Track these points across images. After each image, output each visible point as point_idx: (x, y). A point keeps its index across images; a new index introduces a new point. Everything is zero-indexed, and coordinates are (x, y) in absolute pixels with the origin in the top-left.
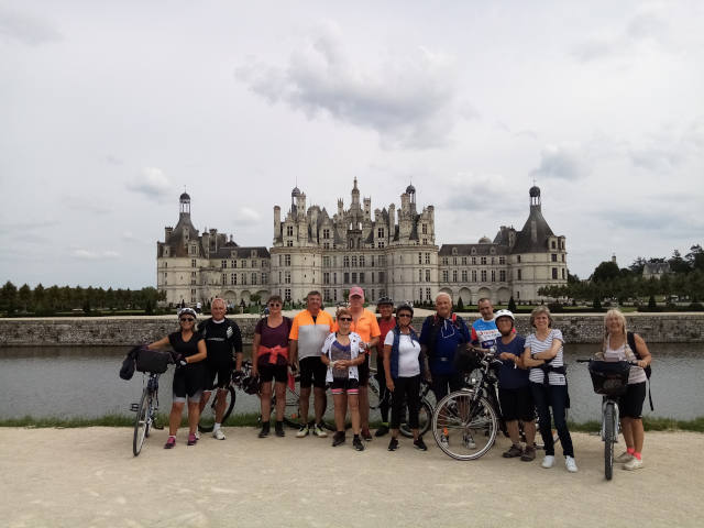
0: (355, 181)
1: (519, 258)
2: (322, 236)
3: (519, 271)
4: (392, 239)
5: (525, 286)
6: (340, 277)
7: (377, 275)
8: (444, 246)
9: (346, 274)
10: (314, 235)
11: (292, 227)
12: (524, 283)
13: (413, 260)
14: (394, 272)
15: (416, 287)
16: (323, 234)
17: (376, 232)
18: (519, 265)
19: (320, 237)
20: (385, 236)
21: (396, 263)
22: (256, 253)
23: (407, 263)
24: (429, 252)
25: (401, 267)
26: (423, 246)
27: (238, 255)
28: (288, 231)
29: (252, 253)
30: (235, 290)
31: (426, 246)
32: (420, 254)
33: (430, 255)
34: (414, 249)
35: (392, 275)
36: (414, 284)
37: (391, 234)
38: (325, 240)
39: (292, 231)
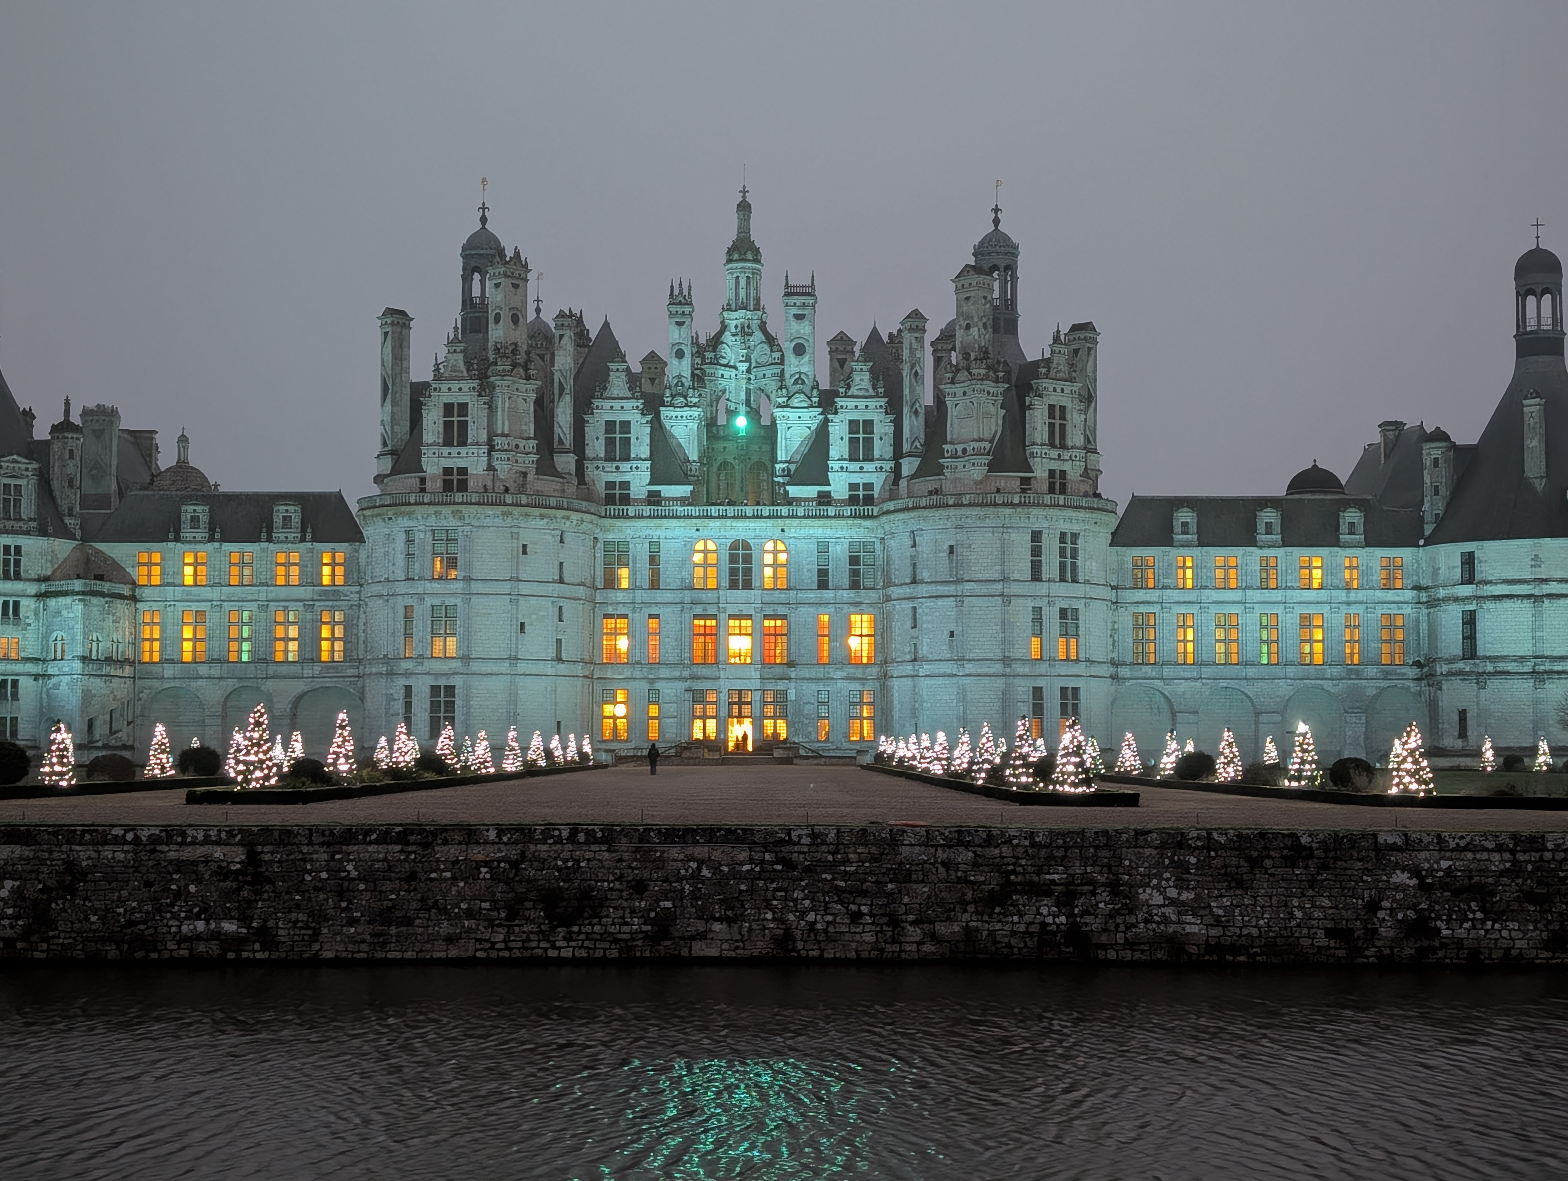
0: (744, 207)
1: (1469, 560)
2: (596, 446)
3: (1470, 621)
4: (908, 466)
5: (1493, 684)
7: (837, 627)
8: (1137, 503)
9: (705, 625)
10: (561, 442)
11: (463, 408)
12: (1489, 674)
13: (1003, 564)
14: (919, 611)
15: (1018, 681)
16: (602, 440)
17: (838, 430)
18: (1466, 590)
19: (589, 453)
20: (877, 454)
21: (925, 575)
22: (296, 519)
23: (979, 576)
24: (1076, 528)
25: (950, 589)
26: (1047, 499)
27: (212, 529)
28: (448, 425)
29: (278, 520)
30: (201, 683)
31: (1061, 500)
32: (1036, 536)
33: (1080, 541)
34: (1008, 511)
35: (909, 624)
36: (1009, 666)
37: (906, 448)
38: (610, 466)
39: (463, 425)
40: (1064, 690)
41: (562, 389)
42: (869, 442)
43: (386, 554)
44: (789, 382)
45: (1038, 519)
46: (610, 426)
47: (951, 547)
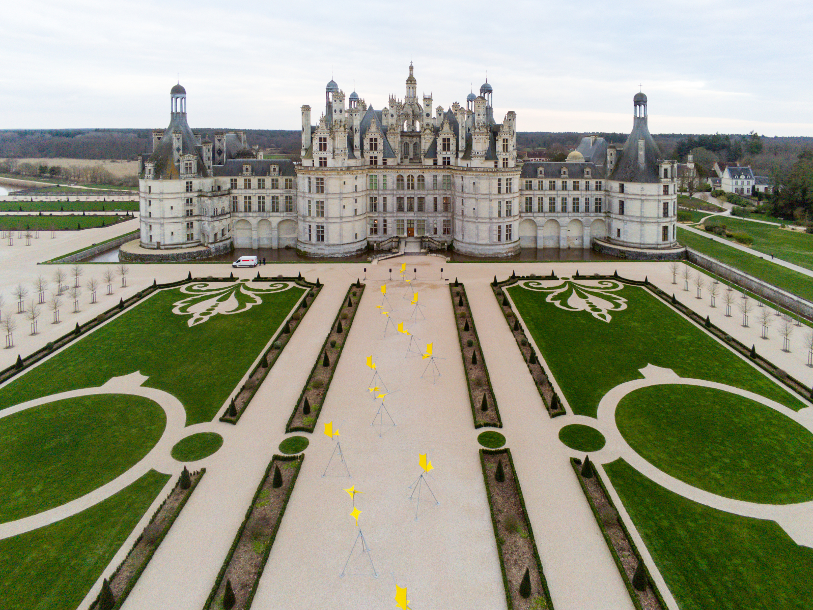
0: (411, 68)
1: (622, 187)
2: (367, 146)
3: (622, 204)
4: (461, 155)
5: (629, 224)
6: (392, 203)
7: (440, 201)
9: (400, 200)
10: (356, 147)
11: (325, 139)
12: (627, 221)
13: (490, 189)
14: (464, 201)
15: (494, 224)
16: (369, 144)
17: (440, 142)
18: (621, 195)
19: (365, 148)
20: (451, 149)
21: (466, 190)
22: (277, 169)
23: (482, 192)
24: (511, 177)
25: (474, 196)
26: (503, 170)
27: (252, 171)
28: (321, 145)
29: (272, 169)
30: (250, 218)
31: (507, 169)
32: (499, 180)
33: (512, 181)
34: (491, 174)
35: (461, 204)
36: (491, 220)
37: (460, 149)
38: (371, 152)
39: (325, 145)
40: (507, 226)
41: (356, 131)
42: (449, 145)
43: (303, 184)
44: (425, 125)
45: (500, 175)
46: (371, 140)
47: (474, 183)
